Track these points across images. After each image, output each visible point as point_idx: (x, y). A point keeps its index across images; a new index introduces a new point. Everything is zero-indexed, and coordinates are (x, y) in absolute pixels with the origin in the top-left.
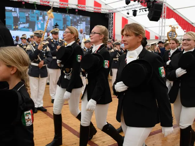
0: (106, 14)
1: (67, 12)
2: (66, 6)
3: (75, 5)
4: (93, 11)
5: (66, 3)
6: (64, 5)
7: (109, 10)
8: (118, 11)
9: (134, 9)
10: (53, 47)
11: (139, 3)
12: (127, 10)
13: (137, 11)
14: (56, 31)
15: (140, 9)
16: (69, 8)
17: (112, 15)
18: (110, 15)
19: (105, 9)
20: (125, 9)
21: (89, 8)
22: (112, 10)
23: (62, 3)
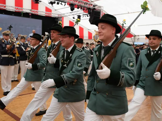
0: (55, 18)
1: (22, 16)
2: (21, 11)
3: (29, 10)
4: (45, 16)
5: (21, 8)
6: (19, 10)
7: (59, 15)
8: (66, 16)
9: (78, 15)
10: (4, 46)
11: (82, 10)
12: (73, 15)
13: (81, 16)
14: (7, 33)
15: (83, 15)
16: (24, 12)
17: (61, 19)
18: (59, 19)
19: (55, 14)
20: (71, 14)
21: (41, 12)
22: (60, 14)
23: (17, 7)
